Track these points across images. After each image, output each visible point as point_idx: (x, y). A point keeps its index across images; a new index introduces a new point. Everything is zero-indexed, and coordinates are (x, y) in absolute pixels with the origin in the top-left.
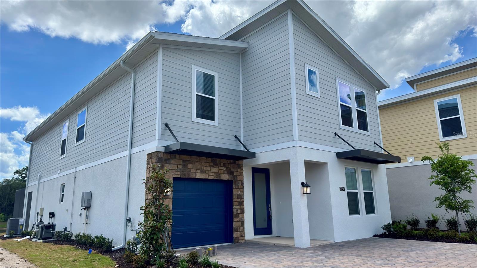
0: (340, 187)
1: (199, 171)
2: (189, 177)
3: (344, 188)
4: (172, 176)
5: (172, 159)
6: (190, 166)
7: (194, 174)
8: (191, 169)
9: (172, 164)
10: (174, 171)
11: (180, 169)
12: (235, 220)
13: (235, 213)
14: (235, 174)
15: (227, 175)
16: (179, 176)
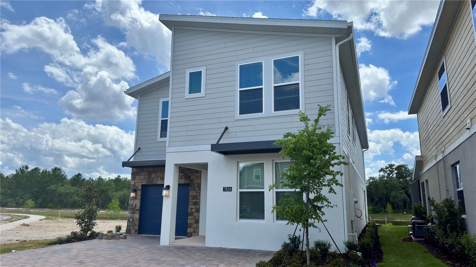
0: (224, 188)
1: (159, 179)
2: (152, 184)
3: (231, 188)
4: (140, 184)
5: (141, 172)
6: (153, 175)
7: (156, 181)
8: (154, 177)
9: (141, 175)
10: (142, 180)
11: (146, 179)
12: (189, 217)
13: (189, 212)
14: (191, 178)
15: (184, 180)
16: (145, 184)
